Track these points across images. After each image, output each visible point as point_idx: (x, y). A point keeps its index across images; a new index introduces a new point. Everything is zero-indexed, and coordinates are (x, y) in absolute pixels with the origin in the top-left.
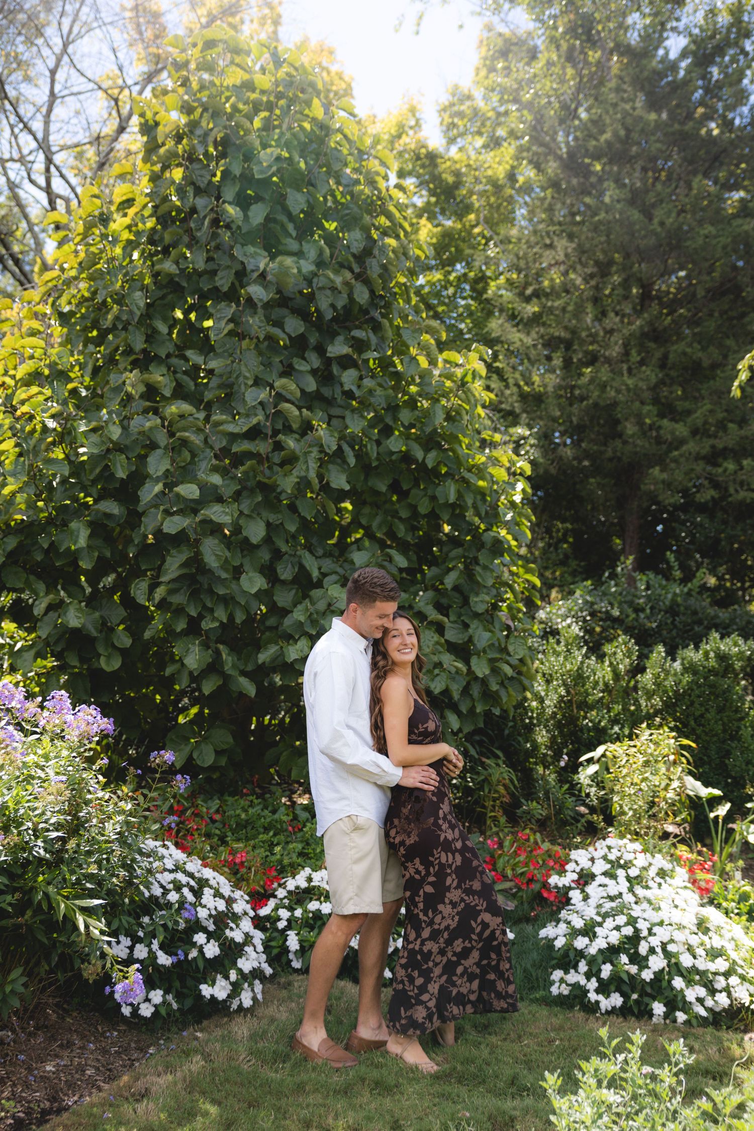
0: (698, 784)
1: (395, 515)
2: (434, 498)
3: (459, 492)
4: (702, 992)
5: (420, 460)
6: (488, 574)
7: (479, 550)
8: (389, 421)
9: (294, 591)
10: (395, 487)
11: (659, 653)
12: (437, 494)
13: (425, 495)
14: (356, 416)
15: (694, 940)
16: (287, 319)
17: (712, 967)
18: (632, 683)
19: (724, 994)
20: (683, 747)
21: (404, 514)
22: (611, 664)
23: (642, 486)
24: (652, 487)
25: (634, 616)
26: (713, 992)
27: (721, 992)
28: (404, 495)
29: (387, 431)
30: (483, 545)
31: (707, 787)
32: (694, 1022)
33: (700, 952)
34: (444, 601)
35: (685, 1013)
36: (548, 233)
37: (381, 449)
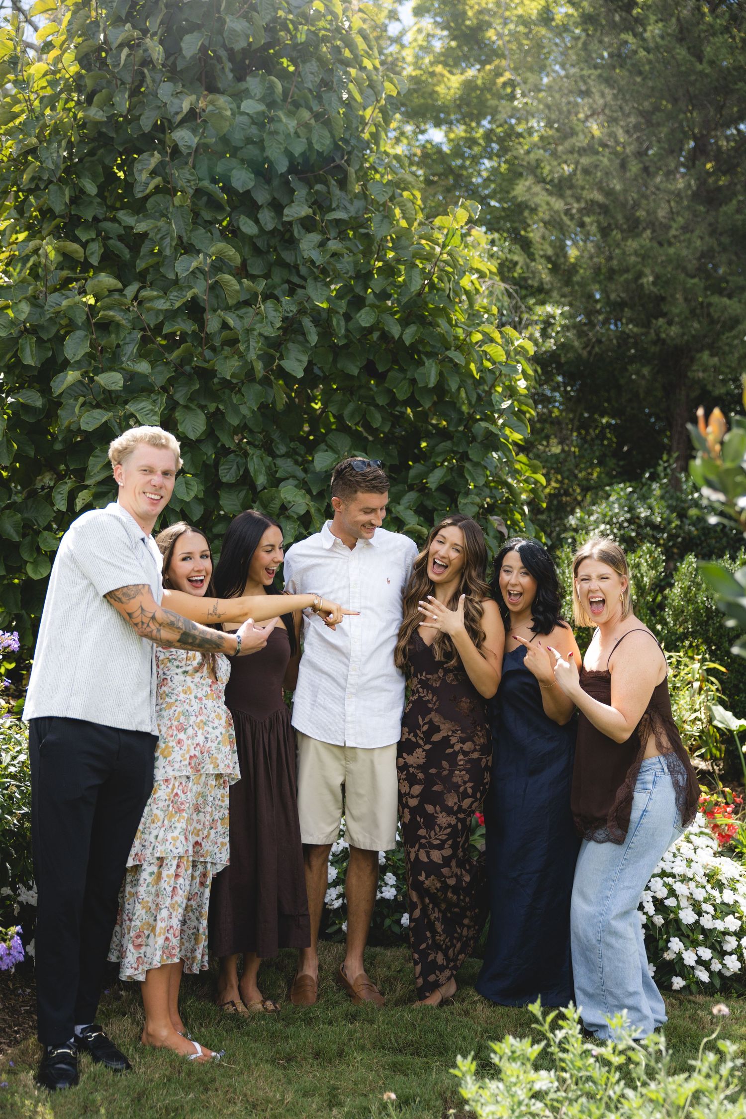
0: (729, 714)
1: (372, 402)
2: (413, 381)
3: (441, 374)
4: (706, 953)
5: (397, 336)
6: (480, 471)
7: (469, 443)
8: (358, 290)
9: (244, 493)
10: (370, 369)
11: (691, 564)
12: (416, 376)
13: (405, 378)
14: (319, 284)
15: (700, 895)
16: (234, 172)
17: (720, 925)
18: (659, 598)
19: (734, 957)
20: (710, 671)
21: (381, 401)
22: (634, 577)
23: (690, 374)
24: (701, 375)
25: (678, 523)
26: (722, 954)
27: (731, 954)
28: (381, 378)
29: (358, 303)
30: (474, 439)
31: (739, 718)
32: (694, 988)
33: (707, 907)
34: (429, 503)
35: (684, 978)
36: (582, 77)
37: (351, 325)
